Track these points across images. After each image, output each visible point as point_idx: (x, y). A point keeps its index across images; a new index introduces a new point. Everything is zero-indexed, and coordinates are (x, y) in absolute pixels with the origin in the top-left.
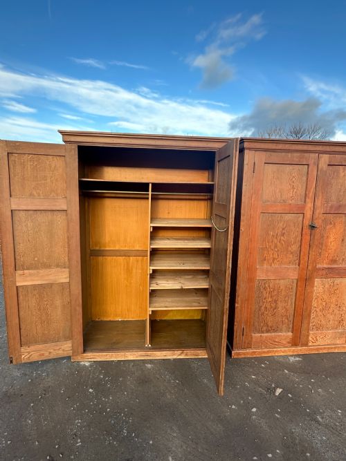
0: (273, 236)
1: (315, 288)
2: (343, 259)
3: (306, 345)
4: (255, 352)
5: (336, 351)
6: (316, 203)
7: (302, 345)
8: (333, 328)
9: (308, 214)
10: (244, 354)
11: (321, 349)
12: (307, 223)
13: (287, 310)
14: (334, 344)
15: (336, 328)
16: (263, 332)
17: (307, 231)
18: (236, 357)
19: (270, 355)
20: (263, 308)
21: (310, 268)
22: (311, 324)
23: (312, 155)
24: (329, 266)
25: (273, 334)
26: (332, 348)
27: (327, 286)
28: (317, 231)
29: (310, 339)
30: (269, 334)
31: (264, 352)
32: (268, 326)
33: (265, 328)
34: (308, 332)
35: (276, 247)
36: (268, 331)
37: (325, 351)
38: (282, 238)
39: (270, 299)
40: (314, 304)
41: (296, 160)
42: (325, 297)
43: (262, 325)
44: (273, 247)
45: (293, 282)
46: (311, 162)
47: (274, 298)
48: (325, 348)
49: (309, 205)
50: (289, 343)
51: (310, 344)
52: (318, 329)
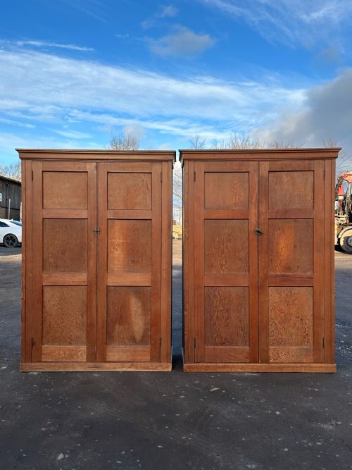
0: (219, 242)
1: (270, 297)
2: (298, 267)
3: (267, 361)
4: (209, 367)
5: (303, 371)
6: (261, 209)
7: (262, 362)
8: (297, 345)
9: (253, 219)
10: (197, 367)
11: (284, 367)
12: (253, 228)
13: (240, 321)
14: (299, 363)
15: (301, 345)
16: (217, 345)
17: (254, 237)
18: (188, 370)
19: (225, 371)
20: (214, 318)
21: (261, 275)
22: (270, 338)
23: (251, 163)
24: (283, 273)
25: (228, 347)
26: (297, 367)
27: (283, 295)
28: (265, 237)
29: (271, 354)
30: (224, 347)
31: (219, 367)
32: (221, 338)
33: (218, 340)
34: (268, 346)
35: (223, 252)
36: (222, 344)
37: (290, 370)
38: (229, 244)
39: (221, 308)
40: (272, 315)
41: (235, 168)
42: (283, 308)
43: (215, 336)
44: (219, 254)
45: (244, 290)
46: (251, 169)
47: (225, 307)
48: (289, 367)
49: (254, 211)
50: (247, 358)
51: (271, 361)
52: (279, 344)
